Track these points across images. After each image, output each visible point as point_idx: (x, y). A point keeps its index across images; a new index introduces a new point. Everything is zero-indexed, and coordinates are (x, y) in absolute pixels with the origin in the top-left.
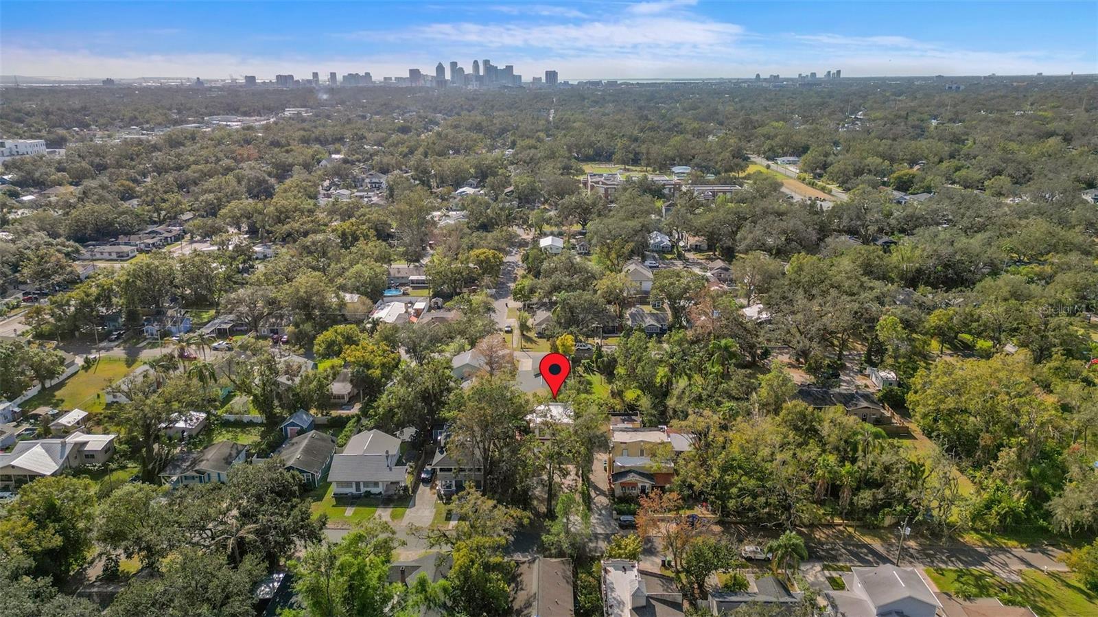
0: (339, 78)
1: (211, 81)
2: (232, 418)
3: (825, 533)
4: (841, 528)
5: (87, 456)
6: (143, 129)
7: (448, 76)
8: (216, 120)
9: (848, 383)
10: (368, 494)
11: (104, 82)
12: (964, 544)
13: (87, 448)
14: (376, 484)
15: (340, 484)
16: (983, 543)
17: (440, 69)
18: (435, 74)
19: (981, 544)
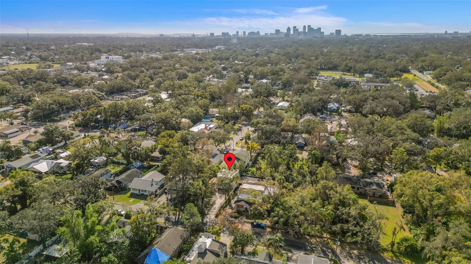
0: (247, 34)
1: (198, 35)
2: (116, 161)
3: (316, 240)
4: (326, 239)
5: (61, 168)
6: (160, 53)
7: (292, 32)
8: (187, 50)
9: (380, 178)
10: (143, 194)
11: (160, 35)
12: (382, 257)
13: (61, 165)
14: (146, 191)
15: (134, 189)
16: (392, 258)
17: (289, 29)
18: (286, 32)
19: (390, 258)
